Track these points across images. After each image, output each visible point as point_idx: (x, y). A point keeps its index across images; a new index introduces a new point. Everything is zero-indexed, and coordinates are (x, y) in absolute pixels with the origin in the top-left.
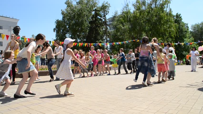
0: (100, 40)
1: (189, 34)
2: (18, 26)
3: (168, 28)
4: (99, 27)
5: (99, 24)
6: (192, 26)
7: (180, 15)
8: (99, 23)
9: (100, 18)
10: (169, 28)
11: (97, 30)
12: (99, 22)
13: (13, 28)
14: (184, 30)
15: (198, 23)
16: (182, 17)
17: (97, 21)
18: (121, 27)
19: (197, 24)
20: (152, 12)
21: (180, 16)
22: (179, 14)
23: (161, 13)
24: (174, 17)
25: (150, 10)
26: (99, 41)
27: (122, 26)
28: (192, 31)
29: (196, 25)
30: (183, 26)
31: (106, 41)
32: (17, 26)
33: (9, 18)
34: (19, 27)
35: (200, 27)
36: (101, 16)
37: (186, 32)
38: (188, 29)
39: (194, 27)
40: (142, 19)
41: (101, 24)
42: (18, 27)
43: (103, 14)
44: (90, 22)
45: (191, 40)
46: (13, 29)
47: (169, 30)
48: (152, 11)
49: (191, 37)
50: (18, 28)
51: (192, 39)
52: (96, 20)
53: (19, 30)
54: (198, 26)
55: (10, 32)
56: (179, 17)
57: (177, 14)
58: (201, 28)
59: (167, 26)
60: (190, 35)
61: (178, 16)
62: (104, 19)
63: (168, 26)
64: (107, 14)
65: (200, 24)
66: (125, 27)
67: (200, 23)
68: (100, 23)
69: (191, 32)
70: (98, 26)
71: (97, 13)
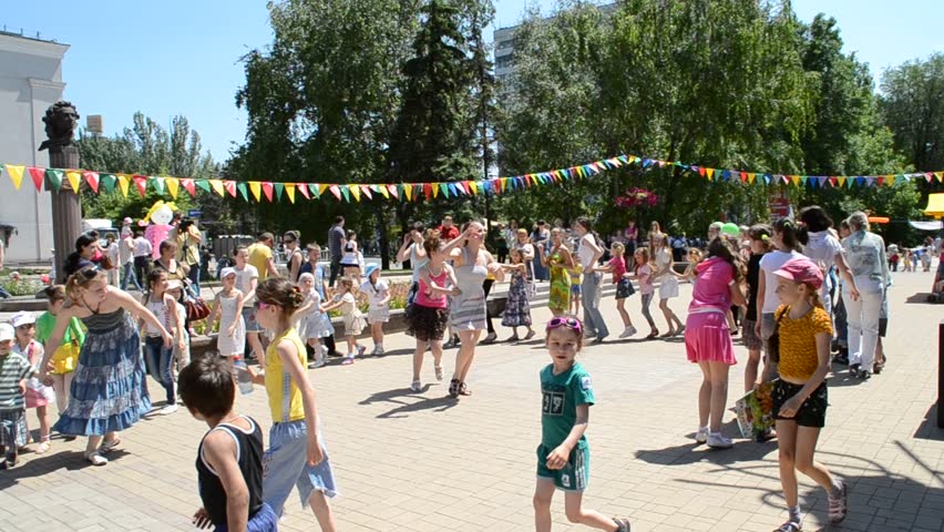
0: (453, 149)
1: (870, 114)
2: (67, 100)
3: (776, 95)
4: (447, 92)
5: (452, 76)
6: (887, 74)
7: (831, 25)
8: (451, 70)
9: (451, 42)
10: (778, 92)
11: (439, 106)
12: (447, 65)
13: (44, 115)
14: (850, 96)
15: (917, 60)
16: (840, 35)
17: (441, 59)
18: (553, 91)
19: (913, 63)
20: (697, 21)
21: (833, 29)
22: (826, 18)
23: (743, 26)
24: (802, 33)
25: (688, 13)
26: (450, 156)
27: (556, 87)
28: (885, 95)
29: (904, 69)
30: (842, 78)
31: (482, 153)
32: (60, 105)
33: (19, 36)
34: (74, 108)
35: (926, 80)
36: (458, 38)
37: (857, 103)
38: (866, 93)
39: (896, 81)
40: (651, 50)
41: (459, 74)
42: (69, 110)
43: (467, 23)
44: (409, 68)
45: (879, 141)
46: (44, 119)
47: (775, 103)
48: (698, 16)
49: (881, 127)
50: (67, 115)
51: (886, 134)
52: (434, 56)
53: (70, 121)
54: (915, 72)
55: (28, 105)
56: (828, 33)
57: (818, 18)
58: (926, 85)
59: (769, 88)
60: (880, 118)
61: (823, 29)
62: (471, 49)
63: (774, 83)
64: (485, 25)
65: (926, 65)
66: (573, 90)
67: (925, 59)
68: (455, 71)
69: (881, 103)
70: (445, 85)
71: (441, 23)
